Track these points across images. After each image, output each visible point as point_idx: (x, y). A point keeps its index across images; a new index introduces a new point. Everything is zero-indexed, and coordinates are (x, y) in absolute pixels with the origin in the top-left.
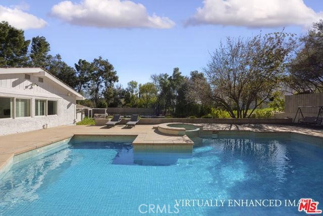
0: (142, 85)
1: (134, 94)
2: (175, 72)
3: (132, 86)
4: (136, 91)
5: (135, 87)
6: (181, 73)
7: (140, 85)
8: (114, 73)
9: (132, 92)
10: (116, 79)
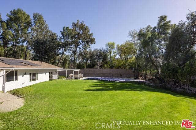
0: (120, 45)
1: (112, 55)
2: (160, 22)
3: (110, 47)
4: (114, 52)
5: (113, 48)
6: (169, 22)
7: (118, 45)
8: (91, 35)
9: (110, 53)
10: (92, 41)
